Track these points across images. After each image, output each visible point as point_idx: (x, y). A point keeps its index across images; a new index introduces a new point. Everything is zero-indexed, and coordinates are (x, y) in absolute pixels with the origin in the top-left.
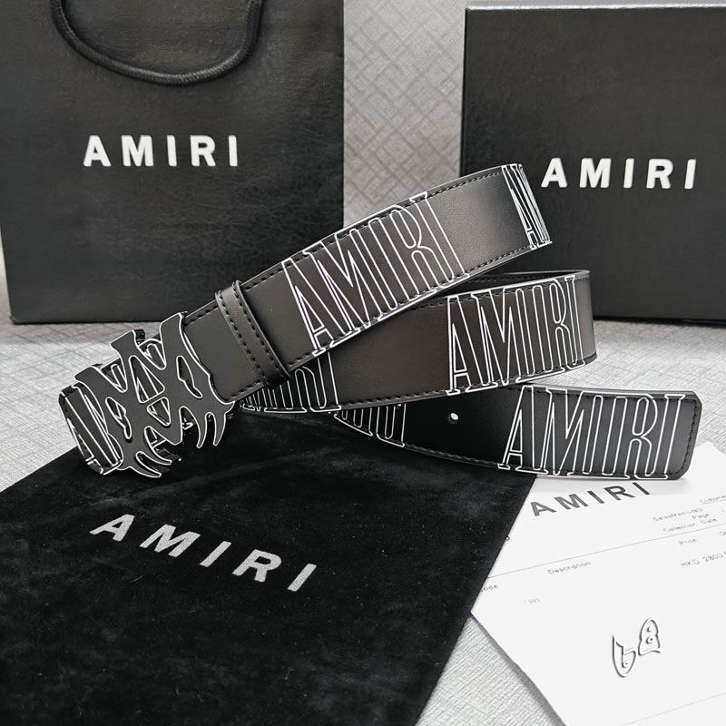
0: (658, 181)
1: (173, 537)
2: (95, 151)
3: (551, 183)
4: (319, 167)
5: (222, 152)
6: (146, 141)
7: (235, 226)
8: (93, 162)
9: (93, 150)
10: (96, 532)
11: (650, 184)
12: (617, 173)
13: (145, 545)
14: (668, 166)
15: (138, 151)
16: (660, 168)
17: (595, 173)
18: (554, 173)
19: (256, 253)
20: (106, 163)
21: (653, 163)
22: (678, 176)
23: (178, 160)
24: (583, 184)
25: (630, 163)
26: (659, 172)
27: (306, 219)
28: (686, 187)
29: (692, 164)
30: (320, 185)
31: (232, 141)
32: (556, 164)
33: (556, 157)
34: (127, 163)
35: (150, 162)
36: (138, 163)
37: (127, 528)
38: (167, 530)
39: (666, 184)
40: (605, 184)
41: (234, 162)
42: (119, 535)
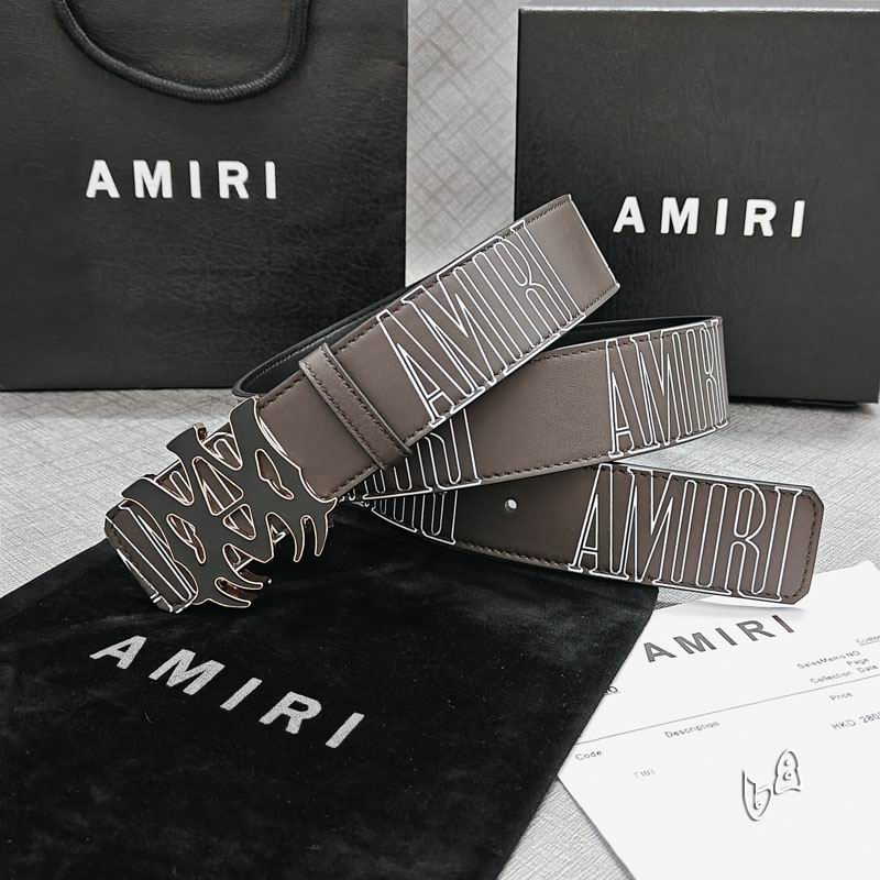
0: (757, 226)
1: (190, 667)
2: (101, 179)
3: (624, 227)
4: (377, 201)
5: (256, 182)
6: (164, 167)
7: (272, 273)
8: (98, 192)
9: (98, 177)
10: (96, 656)
11: (749, 231)
12: (707, 216)
13: (155, 676)
14: (771, 208)
15: (153, 179)
16: (761, 211)
17: (680, 216)
18: (629, 215)
19: (298, 305)
20: (114, 193)
21: (752, 205)
22: (782, 221)
23: (203, 191)
24: (665, 229)
25: (723, 204)
26: (760, 215)
27: (359, 263)
28: (793, 235)
29: (799, 207)
30: (377, 223)
31: (270, 167)
32: (631, 203)
33: (632, 195)
34: (140, 193)
35: (168, 193)
36: (153, 194)
37: (136, 652)
38: (185, 656)
39: (768, 231)
40: (692, 229)
41: (271, 193)
42: (125, 661)
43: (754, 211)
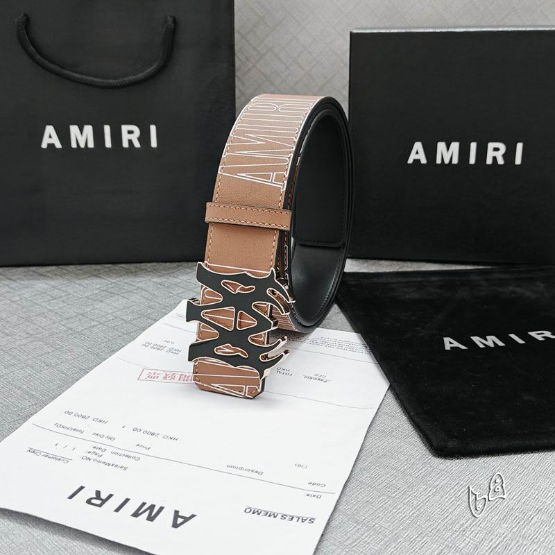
3: (415, 160)
5: (145, 137)
9: (48, 135)
17: (447, 153)
18: (417, 153)
23: (112, 143)
24: (439, 161)
28: (516, 163)
32: (418, 146)
33: (418, 141)
40: (455, 161)
41: (154, 144)
43: (492, 149)
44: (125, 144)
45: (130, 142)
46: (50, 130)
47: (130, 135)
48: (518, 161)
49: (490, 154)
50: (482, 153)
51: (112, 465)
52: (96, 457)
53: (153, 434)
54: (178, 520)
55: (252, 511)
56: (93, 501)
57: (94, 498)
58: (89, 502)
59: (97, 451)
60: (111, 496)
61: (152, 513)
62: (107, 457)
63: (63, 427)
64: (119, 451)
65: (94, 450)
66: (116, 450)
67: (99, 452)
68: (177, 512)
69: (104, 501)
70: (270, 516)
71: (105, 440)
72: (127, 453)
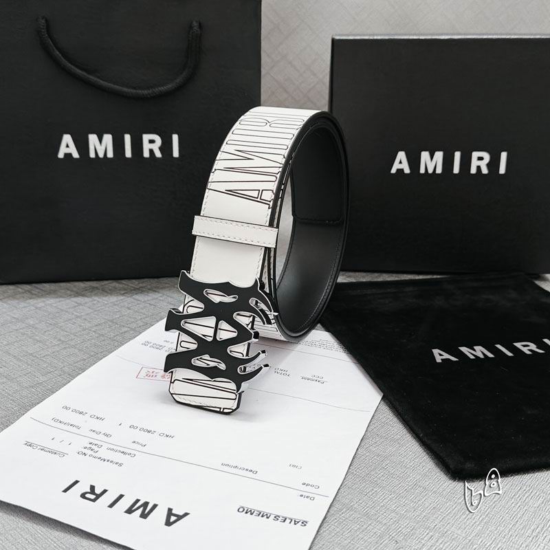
8: (65, 154)
17: (432, 162)
23: (133, 153)
28: (500, 173)
29: (504, 155)
31: (175, 138)
33: (402, 150)
43: (476, 159)
44: (146, 154)
45: (151, 151)
46: (67, 138)
47: (152, 144)
48: (502, 170)
49: (475, 163)
50: (466, 162)
51: (108, 461)
52: (92, 453)
53: (149, 432)
54: (172, 518)
55: (245, 511)
56: (87, 496)
57: (89, 493)
58: (83, 496)
59: (93, 447)
60: (105, 491)
61: (146, 510)
62: (103, 453)
63: (60, 422)
64: (115, 448)
65: (91, 446)
66: (112, 447)
67: (96, 448)
68: (170, 510)
69: (98, 496)
70: (262, 516)
71: (101, 437)
72: (122, 450)
